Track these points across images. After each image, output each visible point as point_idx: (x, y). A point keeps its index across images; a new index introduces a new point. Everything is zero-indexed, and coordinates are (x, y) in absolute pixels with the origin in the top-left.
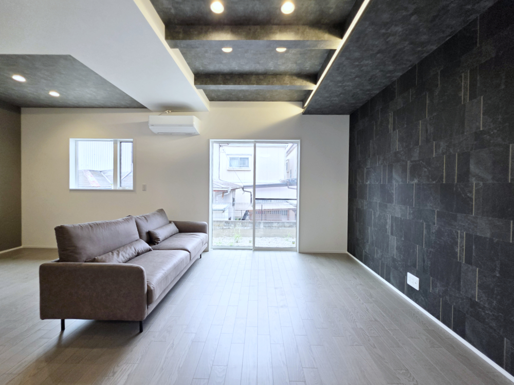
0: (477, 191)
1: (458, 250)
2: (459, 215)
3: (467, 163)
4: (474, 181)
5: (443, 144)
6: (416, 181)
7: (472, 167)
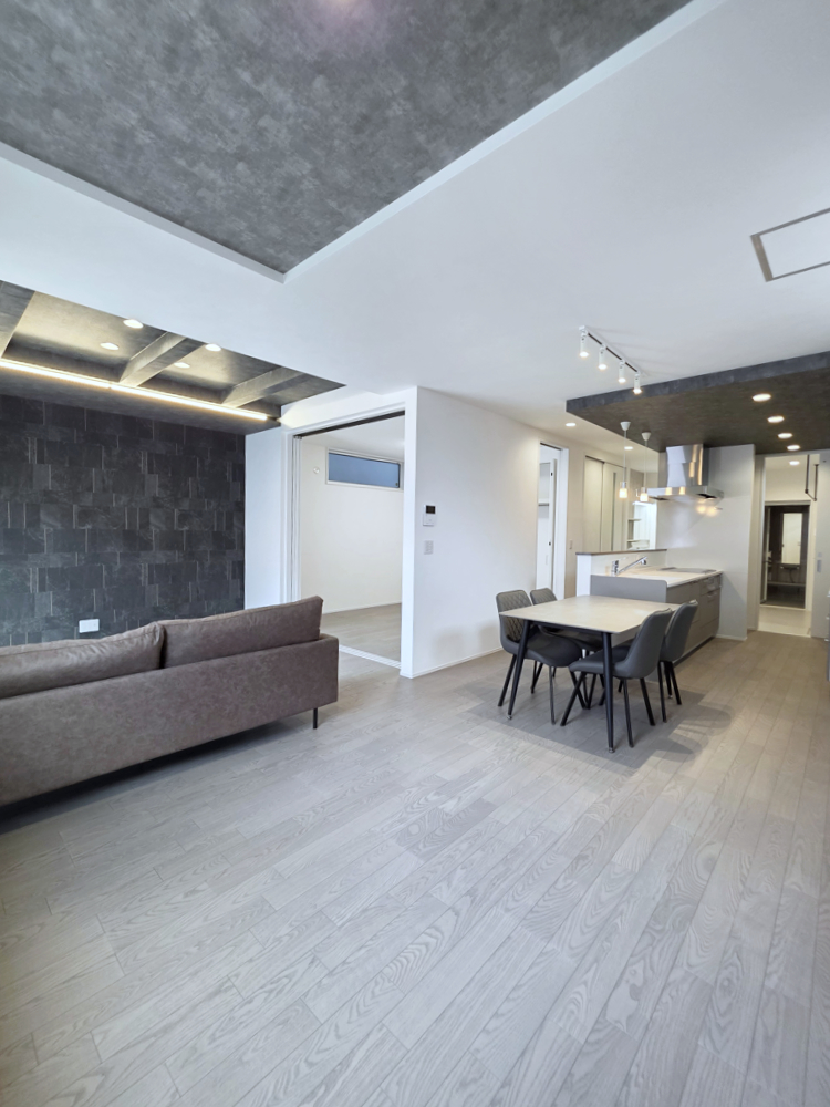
0: (156, 536)
1: (142, 578)
2: (142, 553)
3: (148, 516)
4: (153, 529)
5: (124, 499)
6: (88, 527)
7: (152, 519)
